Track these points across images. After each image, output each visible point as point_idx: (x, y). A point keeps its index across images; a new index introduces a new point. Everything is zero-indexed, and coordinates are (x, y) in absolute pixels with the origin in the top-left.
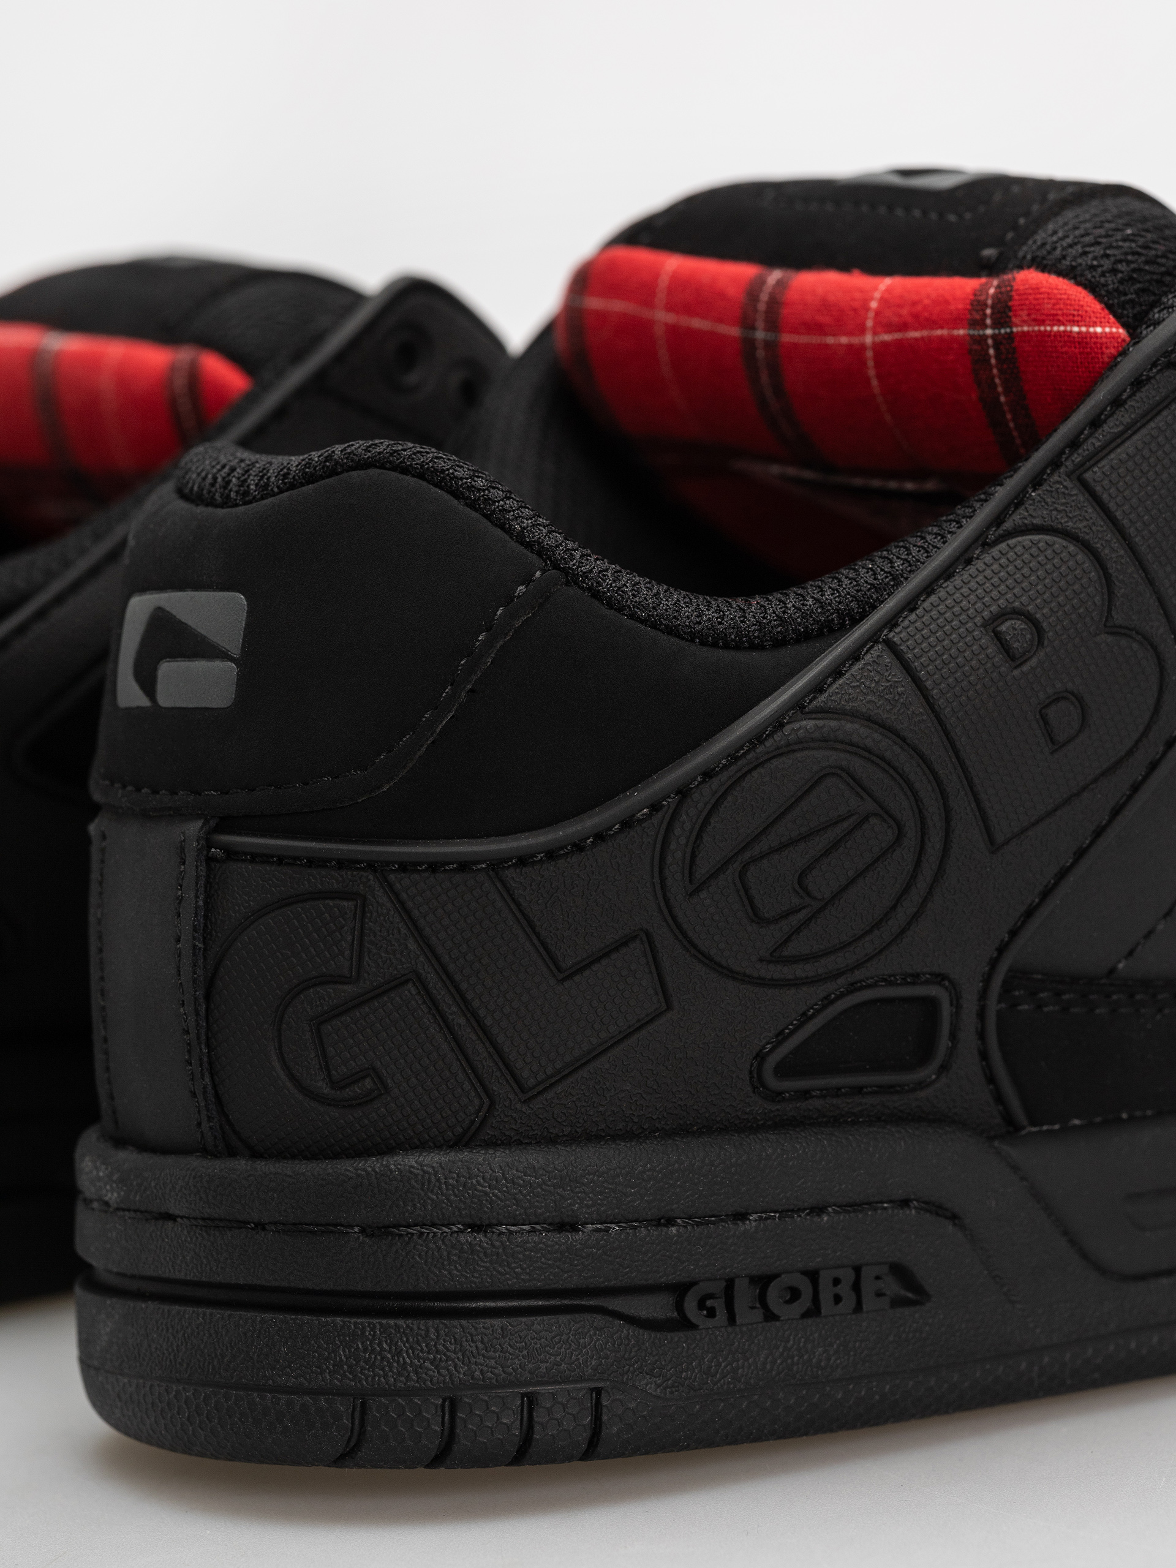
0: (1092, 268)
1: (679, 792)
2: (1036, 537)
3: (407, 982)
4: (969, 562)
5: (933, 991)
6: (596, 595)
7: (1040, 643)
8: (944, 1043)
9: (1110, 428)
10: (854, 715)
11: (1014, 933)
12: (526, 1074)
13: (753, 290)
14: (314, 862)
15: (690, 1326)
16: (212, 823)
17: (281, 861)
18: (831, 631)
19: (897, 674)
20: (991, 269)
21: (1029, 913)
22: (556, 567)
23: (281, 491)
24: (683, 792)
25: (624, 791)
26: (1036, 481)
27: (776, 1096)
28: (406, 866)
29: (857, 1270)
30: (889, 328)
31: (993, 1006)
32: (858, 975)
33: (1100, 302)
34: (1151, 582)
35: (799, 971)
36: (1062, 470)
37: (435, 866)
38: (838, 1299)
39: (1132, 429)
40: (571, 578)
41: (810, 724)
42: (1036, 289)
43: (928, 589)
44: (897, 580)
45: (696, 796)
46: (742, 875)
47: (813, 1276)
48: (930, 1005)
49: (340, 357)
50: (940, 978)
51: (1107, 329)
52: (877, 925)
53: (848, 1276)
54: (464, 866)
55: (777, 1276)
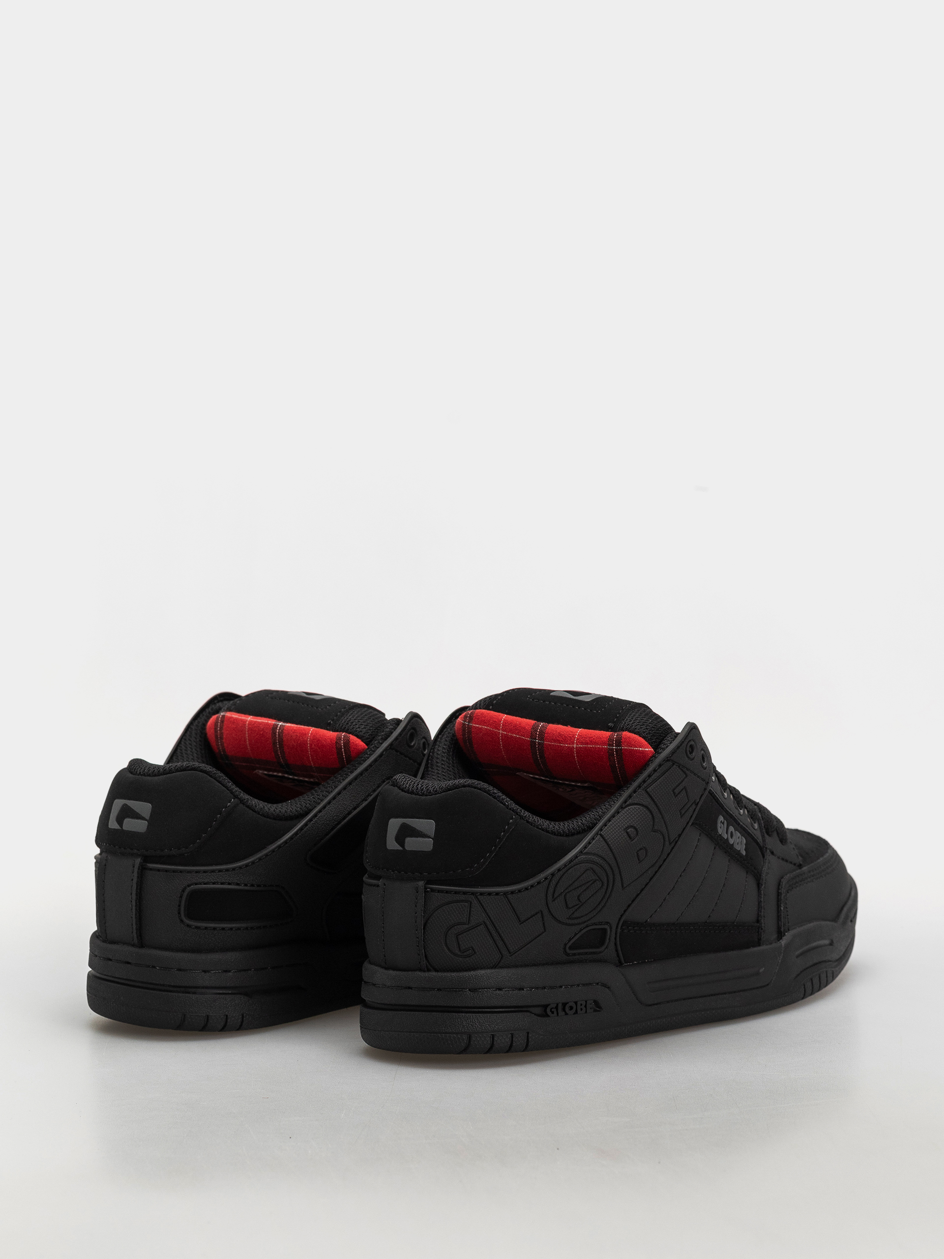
0: (644, 732)
1: (552, 874)
2: (635, 806)
3: (481, 924)
4: (618, 813)
5: (606, 927)
6: (528, 822)
7: (637, 834)
8: (607, 941)
9: (653, 777)
10: (594, 854)
11: (625, 911)
12: (511, 949)
13: (535, 728)
14: (456, 893)
15: (548, 1016)
16: (426, 882)
17: (447, 892)
18: (585, 831)
19: (603, 843)
20: (613, 729)
21: (629, 906)
22: (518, 814)
23: (441, 793)
24: (553, 875)
25: (538, 874)
26: (635, 792)
27: (568, 955)
28: (482, 894)
29: (586, 1002)
30: (582, 743)
31: (619, 930)
32: (589, 922)
33: (647, 742)
34: (663, 818)
35: (576, 921)
36: (642, 788)
37: (490, 894)
38: (581, 1009)
39: (659, 777)
40: (522, 817)
41: (584, 856)
42: (629, 737)
43: (609, 820)
44: (601, 817)
45: (556, 876)
46: (565, 895)
47: (576, 1003)
48: (605, 930)
49: (396, 739)
50: (607, 923)
51: (649, 749)
52: (595, 909)
53: (584, 1003)
54: (497, 894)
55: (568, 1003)
